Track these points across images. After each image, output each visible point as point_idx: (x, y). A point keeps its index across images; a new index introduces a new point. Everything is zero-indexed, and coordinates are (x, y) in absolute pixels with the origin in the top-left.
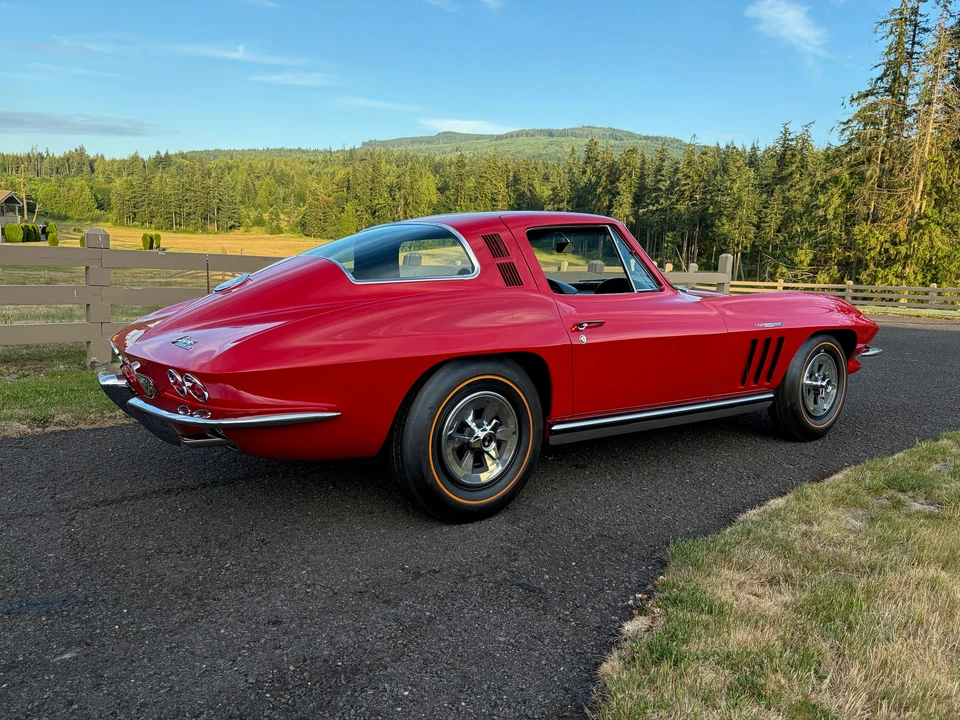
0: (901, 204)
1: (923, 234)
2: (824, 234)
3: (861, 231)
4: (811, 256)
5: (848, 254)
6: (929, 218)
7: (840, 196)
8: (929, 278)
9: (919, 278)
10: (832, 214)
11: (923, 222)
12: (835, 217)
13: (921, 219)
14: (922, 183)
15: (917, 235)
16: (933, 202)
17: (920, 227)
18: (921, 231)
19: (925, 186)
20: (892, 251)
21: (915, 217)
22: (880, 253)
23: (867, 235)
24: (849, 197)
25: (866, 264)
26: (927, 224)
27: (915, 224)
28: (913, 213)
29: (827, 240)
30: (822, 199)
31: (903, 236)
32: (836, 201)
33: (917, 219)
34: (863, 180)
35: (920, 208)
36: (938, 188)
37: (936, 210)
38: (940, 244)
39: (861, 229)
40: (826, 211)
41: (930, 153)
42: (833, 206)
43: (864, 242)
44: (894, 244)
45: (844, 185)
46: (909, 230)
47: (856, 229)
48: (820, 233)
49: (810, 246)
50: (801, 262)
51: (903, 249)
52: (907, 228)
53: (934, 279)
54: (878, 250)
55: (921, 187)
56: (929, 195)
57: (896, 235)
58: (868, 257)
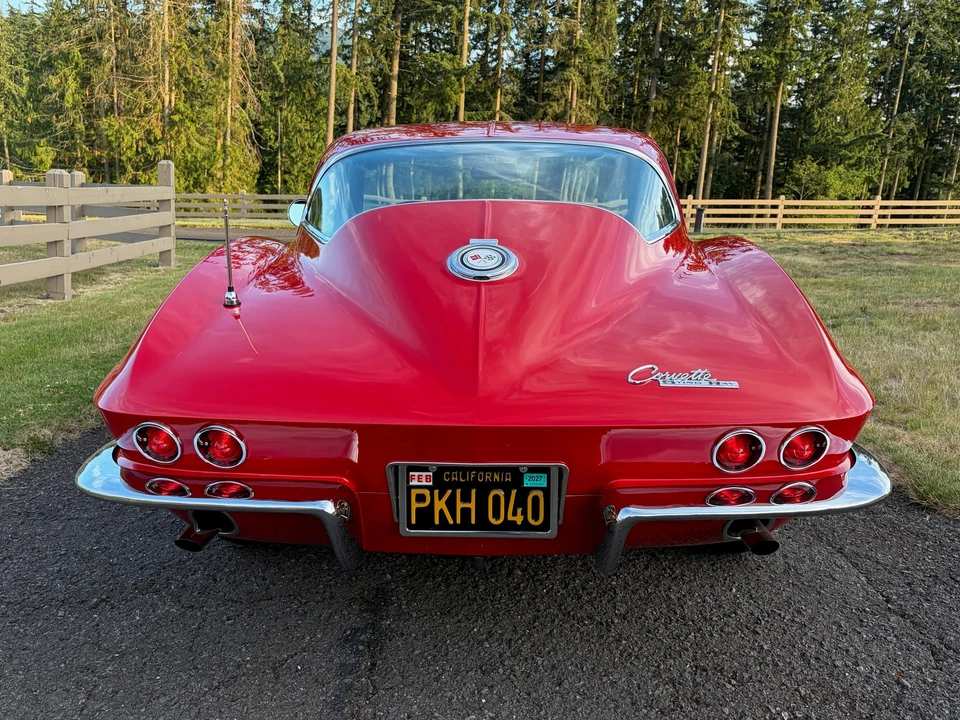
0: (148, 95)
1: (179, 132)
2: (63, 128)
3: (110, 125)
4: (52, 155)
5: (97, 153)
6: (182, 114)
7: (75, 79)
8: (192, 182)
9: (182, 182)
10: (71, 101)
11: (176, 118)
12: (74, 107)
13: (173, 114)
14: (167, 72)
15: (173, 133)
16: (183, 95)
17: (172, 124)
18: (176, 128)
19: (171, 75)
20: (149, 151)
21: (167, 111)
22: (137, 153)
23: (118, 131)
24: (85, 81)
25: (123, 167)
26: (181, 120)
27: (167, 120)
28: (163, 106)
29: (70, 134)
30: (54, 81)
31: (158, 133)
32: (72, 85)
33: (170, 115)
34: (99, 60)
35: (170, 102)
36: (186, 79)
37: (187, 105)
38: (197, 145)
39: (109, 124)
40: (62, 96)
41: (171, 36)
42: (70, 91)
43: (117, 138)
44: (150, 142)
45: (77, 64)
46: (164, 127)
47: (104, 123)
48: (59, 125)
49: (48, 141)
50: (41, 162)
51: (161, 148)
52: (160, 124)
53: (197, 184)
54: (134, 149)
55: (167, 77)
56: (177, 86)
57: (149, 132)
58: (124, 158)
